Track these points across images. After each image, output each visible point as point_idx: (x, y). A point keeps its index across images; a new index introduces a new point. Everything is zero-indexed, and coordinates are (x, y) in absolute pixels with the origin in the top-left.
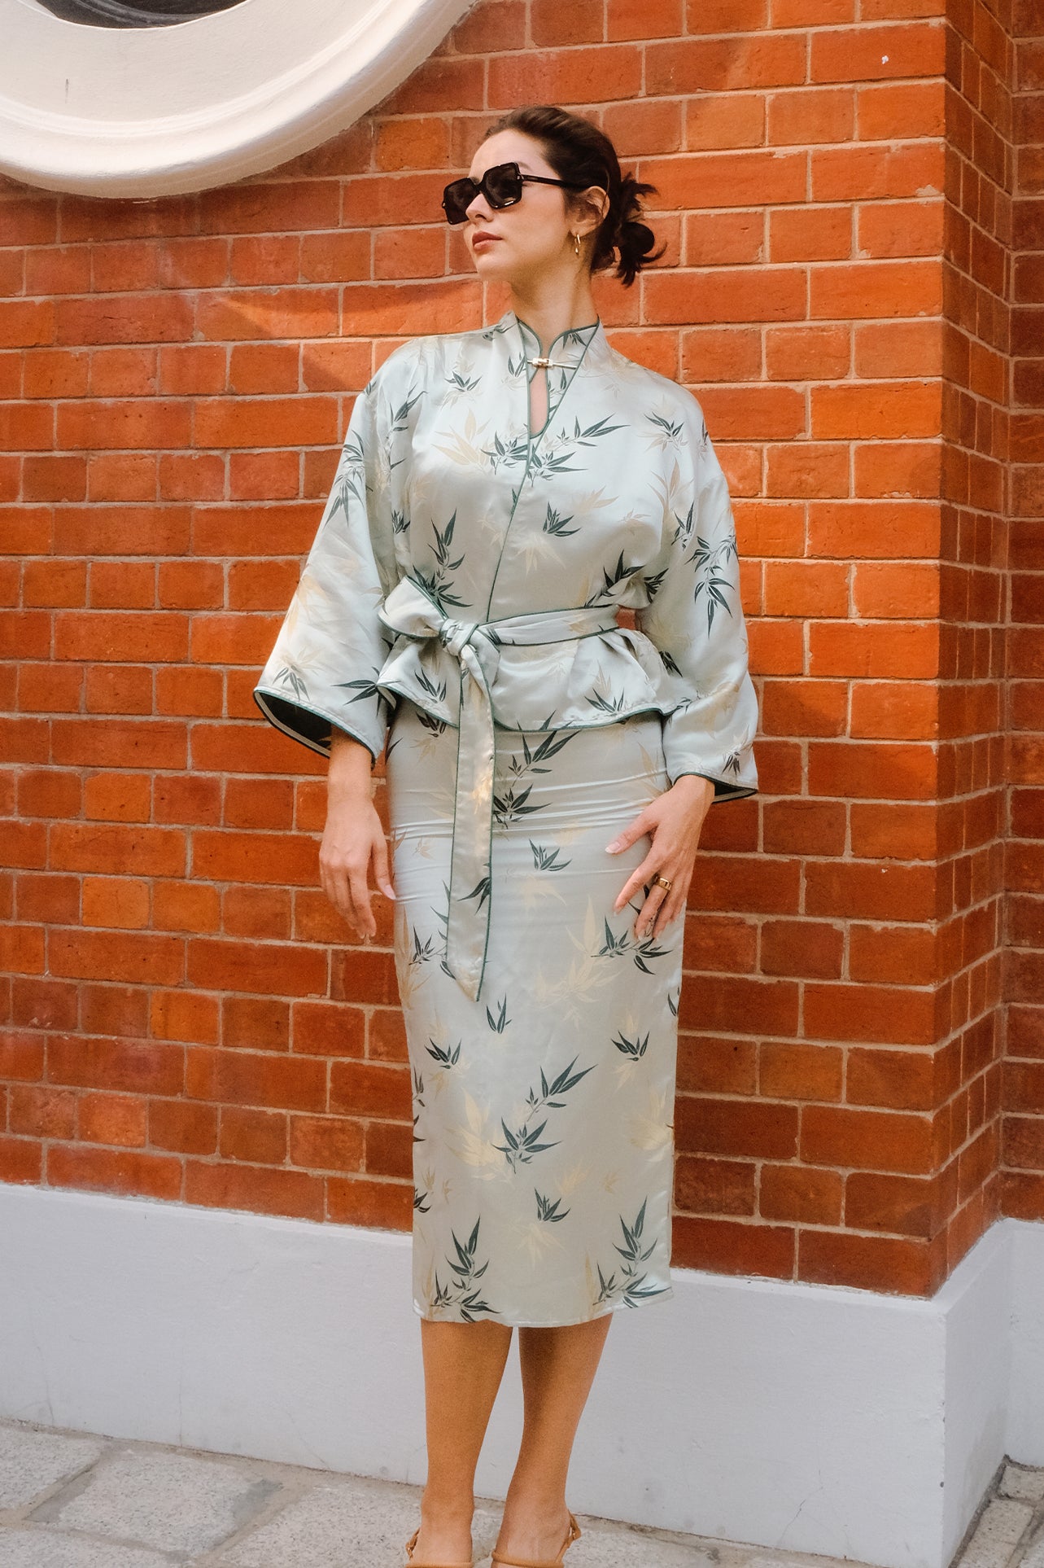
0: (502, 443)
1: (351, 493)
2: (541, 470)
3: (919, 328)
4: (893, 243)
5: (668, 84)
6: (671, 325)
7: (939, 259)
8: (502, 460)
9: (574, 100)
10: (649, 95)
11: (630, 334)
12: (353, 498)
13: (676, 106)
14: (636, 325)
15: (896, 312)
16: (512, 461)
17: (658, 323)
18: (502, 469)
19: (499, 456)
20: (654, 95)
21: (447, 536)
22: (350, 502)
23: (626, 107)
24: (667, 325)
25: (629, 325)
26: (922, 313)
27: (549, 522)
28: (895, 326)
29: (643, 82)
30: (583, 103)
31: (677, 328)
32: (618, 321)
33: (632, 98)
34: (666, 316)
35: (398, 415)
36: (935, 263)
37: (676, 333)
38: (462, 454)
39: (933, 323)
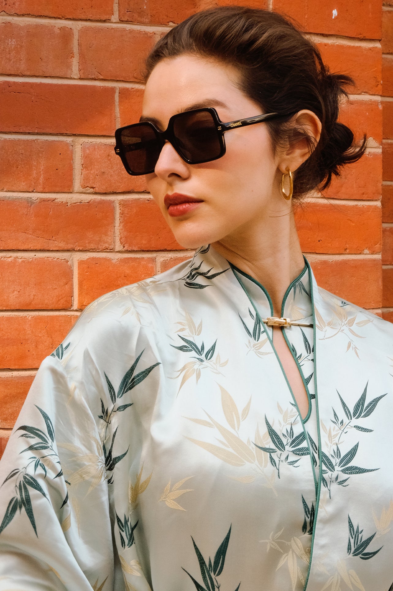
0: (279, 433)
1: (32, 492)
2: (335, 474)
3: (363, 264)
4: (342, 186)
5: (141, 13)
6: (148, 251)
7: (378, 204)
8: (283, 457)
9: (46, 13)
10: (121, 21)
11: (105, 259)
12: (37, 497)
13: (151, 37)
14: (112, 251)
15: (346, 249)
16: (295, 458)
17: (135, 249)
18: (285, 468)
19: (279, 452)
20: (127, 22)
21: (216, 562)
22: (35, 503)
23: (100, 30)
24: (143, 251)
25: (105, 250)
26: (366, 251)
27: (352, 541)
28: (345, 263)
29: (116, 7)
30: (55, 18)
31: (154, 255)
32: (92, 246)
33: (105, 21)
34: (144, 243)
35: (121, 388)
36: (376, 207)
37: (153, 260)
38: (231, 450)
39: (374, 260)
